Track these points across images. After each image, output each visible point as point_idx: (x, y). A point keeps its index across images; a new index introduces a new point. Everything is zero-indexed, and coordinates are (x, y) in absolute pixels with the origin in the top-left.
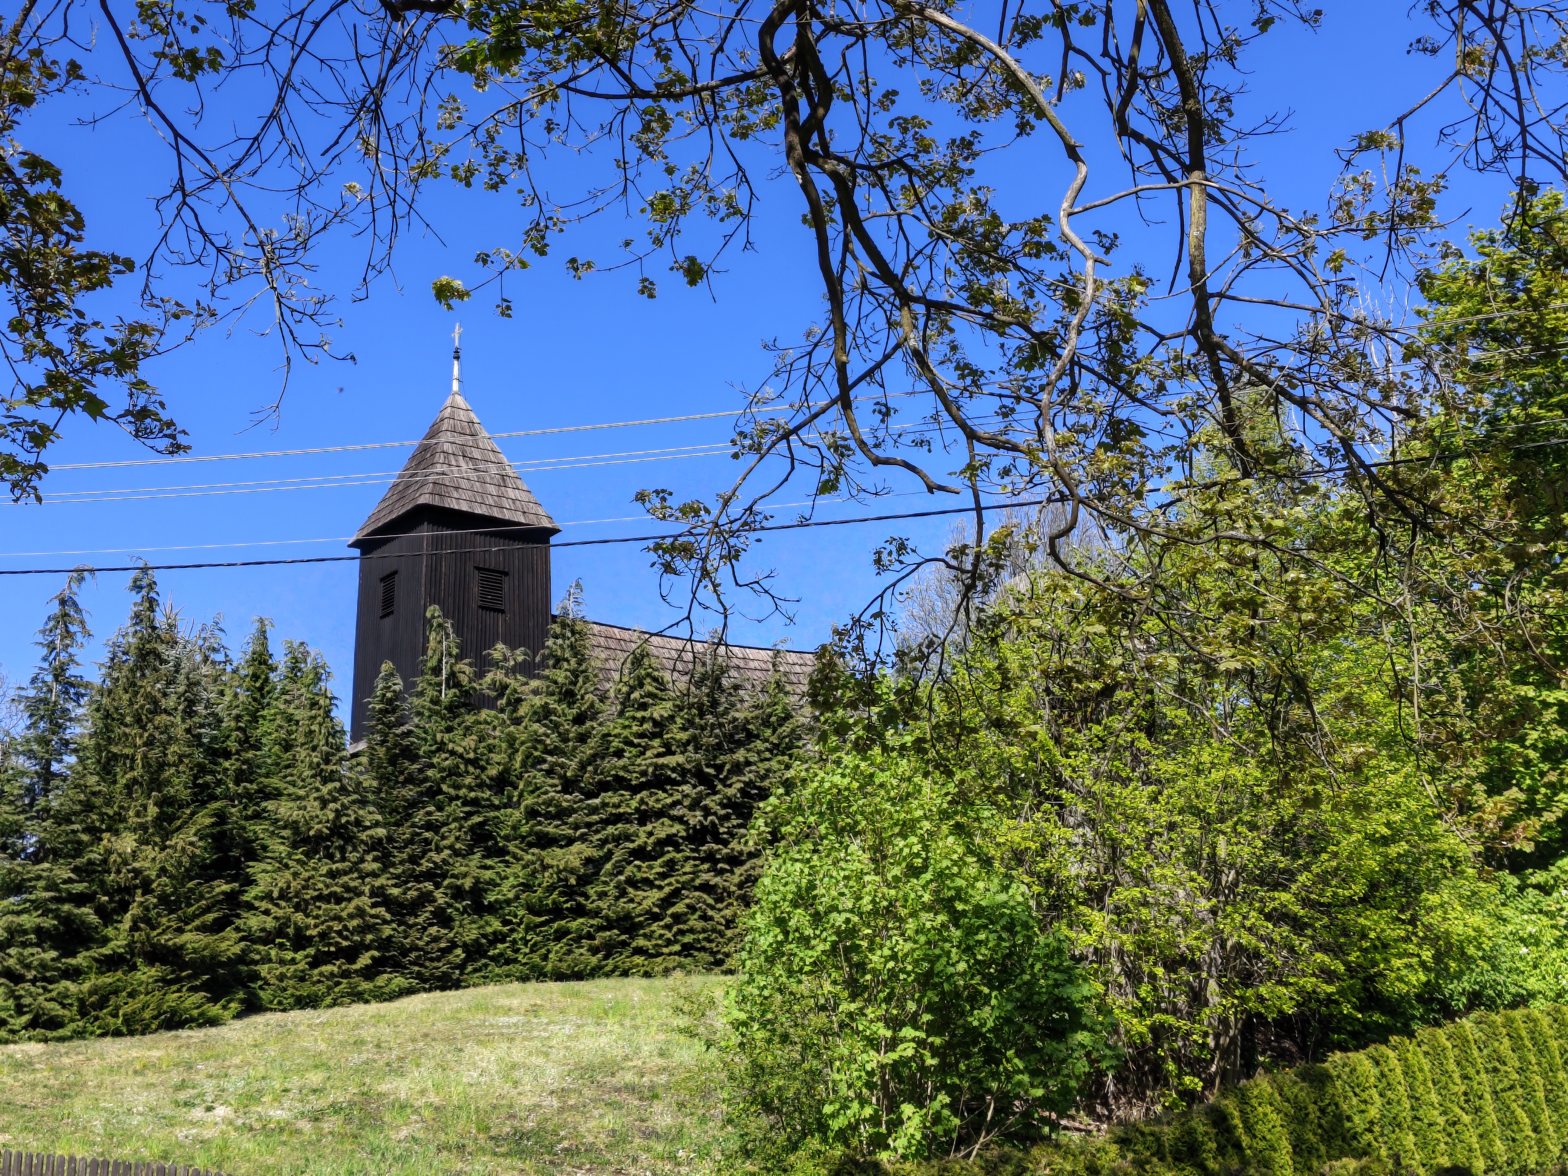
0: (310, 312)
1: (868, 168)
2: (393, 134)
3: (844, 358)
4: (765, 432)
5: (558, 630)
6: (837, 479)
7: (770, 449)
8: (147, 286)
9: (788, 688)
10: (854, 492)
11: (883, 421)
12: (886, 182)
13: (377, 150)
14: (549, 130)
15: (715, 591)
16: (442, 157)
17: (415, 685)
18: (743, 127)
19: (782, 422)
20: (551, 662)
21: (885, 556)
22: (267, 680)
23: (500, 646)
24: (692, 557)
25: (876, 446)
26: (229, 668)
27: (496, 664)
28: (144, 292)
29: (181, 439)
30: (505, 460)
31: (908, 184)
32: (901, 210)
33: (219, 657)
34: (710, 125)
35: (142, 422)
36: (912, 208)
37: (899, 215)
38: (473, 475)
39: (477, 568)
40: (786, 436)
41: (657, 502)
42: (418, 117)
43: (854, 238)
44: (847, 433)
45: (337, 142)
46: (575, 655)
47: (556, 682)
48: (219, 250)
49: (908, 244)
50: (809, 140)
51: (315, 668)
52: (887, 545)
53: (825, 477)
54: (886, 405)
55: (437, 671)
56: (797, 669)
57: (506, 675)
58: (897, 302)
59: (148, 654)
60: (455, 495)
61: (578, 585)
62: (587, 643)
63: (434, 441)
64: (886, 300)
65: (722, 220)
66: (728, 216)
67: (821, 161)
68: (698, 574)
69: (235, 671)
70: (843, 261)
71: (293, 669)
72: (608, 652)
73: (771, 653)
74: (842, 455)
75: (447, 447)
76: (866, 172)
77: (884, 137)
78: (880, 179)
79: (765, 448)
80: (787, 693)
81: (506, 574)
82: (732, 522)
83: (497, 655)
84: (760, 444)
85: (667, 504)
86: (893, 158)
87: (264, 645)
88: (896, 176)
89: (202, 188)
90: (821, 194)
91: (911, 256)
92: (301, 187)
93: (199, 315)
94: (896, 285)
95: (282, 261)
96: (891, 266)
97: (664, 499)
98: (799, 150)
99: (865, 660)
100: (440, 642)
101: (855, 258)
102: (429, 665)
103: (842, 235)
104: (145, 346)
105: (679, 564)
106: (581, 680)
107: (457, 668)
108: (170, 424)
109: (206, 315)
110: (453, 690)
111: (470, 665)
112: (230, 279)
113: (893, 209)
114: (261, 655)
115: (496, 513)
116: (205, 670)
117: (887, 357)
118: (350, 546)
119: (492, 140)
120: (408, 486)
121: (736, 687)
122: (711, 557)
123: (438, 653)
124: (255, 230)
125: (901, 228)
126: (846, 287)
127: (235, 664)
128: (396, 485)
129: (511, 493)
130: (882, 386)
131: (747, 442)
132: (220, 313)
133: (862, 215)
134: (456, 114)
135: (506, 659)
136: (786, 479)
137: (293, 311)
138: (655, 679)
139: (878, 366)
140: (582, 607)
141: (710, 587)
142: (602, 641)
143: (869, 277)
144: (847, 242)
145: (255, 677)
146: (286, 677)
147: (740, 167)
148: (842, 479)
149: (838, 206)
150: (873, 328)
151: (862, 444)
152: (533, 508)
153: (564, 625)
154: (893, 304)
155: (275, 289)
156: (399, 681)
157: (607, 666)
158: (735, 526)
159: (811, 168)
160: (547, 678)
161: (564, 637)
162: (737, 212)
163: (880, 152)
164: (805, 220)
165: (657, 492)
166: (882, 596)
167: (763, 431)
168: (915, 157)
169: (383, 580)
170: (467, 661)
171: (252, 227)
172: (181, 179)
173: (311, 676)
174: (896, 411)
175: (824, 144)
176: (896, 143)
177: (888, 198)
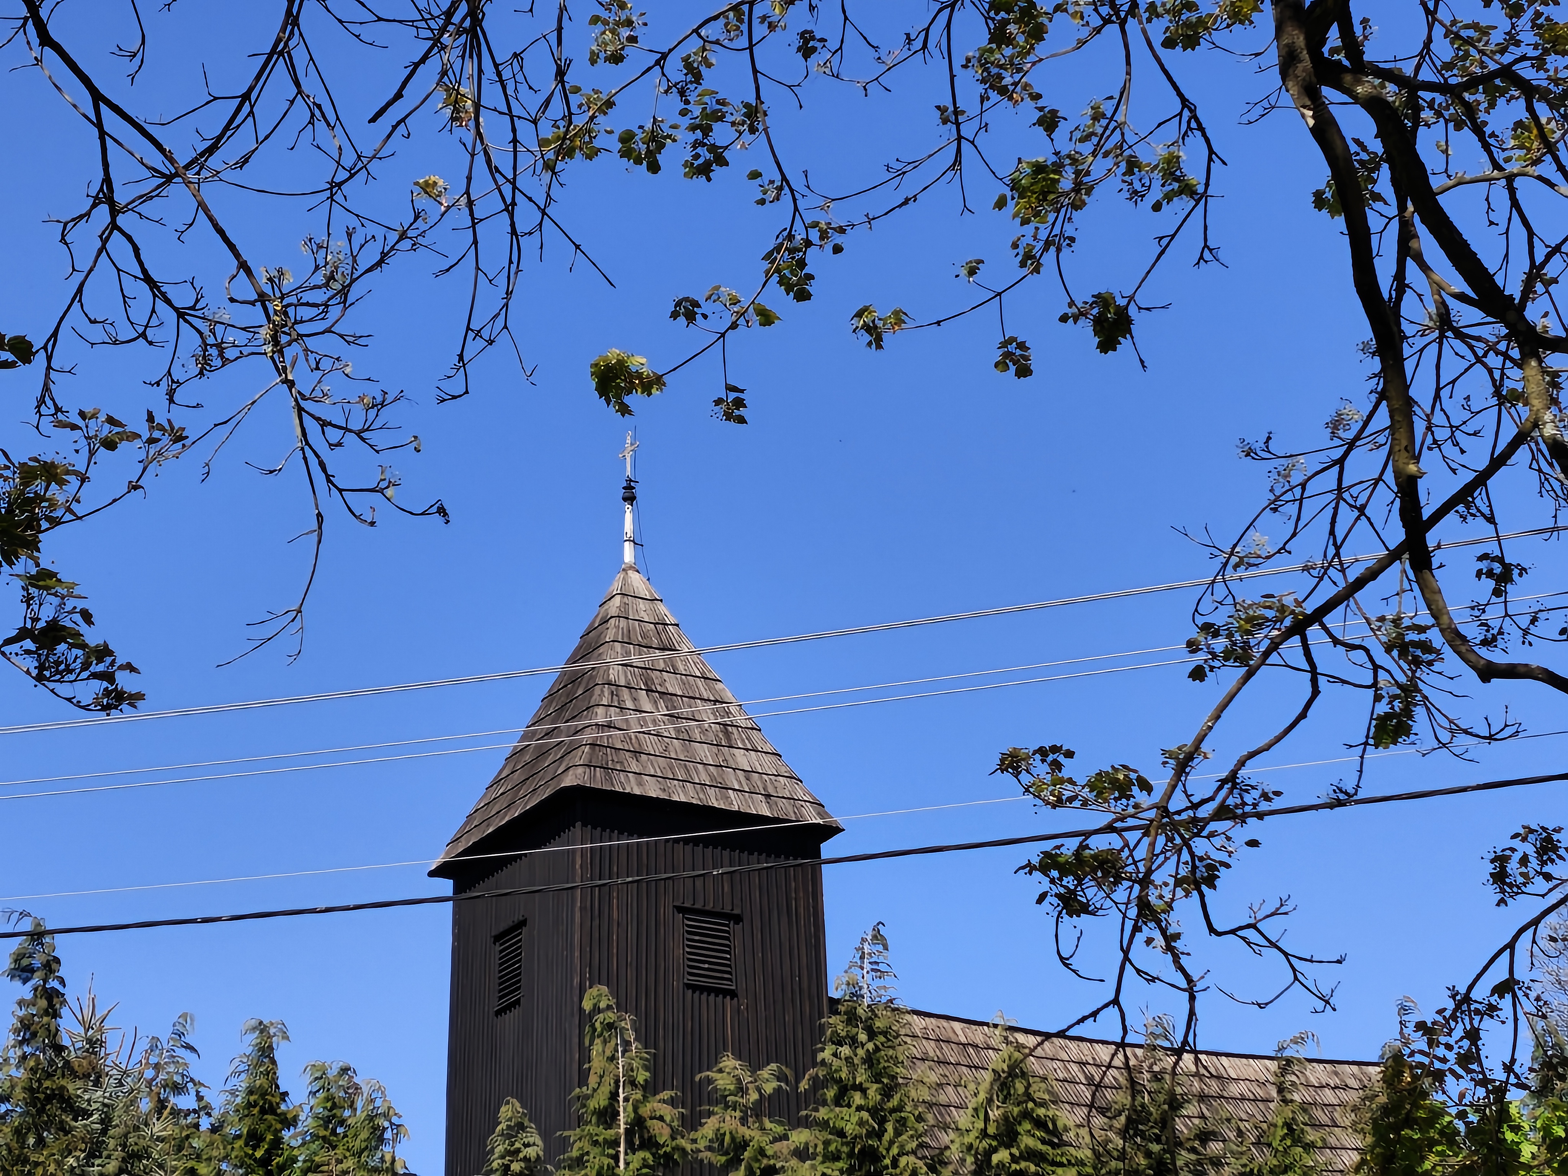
0: (356, 425)
1: (1442, 88)
2: (507, 74)
3: (1412, 468)
4: (1256, 623)
5: (842, 1030)
6: (1407, 712)
7: (1266, 654)
8: (46, 388)
9: (1312, 1136)
10: (1445, 737)
11: (1497, 593)
12: (1482, 116)
13: (477, 106)
14: (807, 51)
15: (1170, 948)
16: (601, 118)
17: (565, 1145)
18: (1187, 25)
19: (1288, 601)
20: (830, 1093)
21: (1513, 866)
22: (277, 1142)
23: (729, 1062)
24: (1118, 880)
25: (1485, 643)
26: (205, 1123)
27: (722, 1100)
28: (41, 402)
29: (125, 681)
30: (729, 695)
31: (1524, 116)
32: (1513, 168)
33: (186, 1102)
34: (1123, 24)
35: (52, 649)
36: (1536, 162)
37: (1510, 179)
38: (668, 729)
39: (680, 909)
40: (1299, 627)
41: (1041, 769)
42: (553, 38)
43: (1421, 229)
44: (1425, 617)
45: (399, 95)
46: (877, 1078)
47: (841, 1134)
48: (181, 314)
49: (1531, 234)
50: (1324, 41)
51: (371, 1118)
52: (1516, 843)
53: (1383, 708)
54: (1501, 560)
55: (608, 1116)
56: (1329, 1096)
57: (744, 1121)
58: (1515, 353)
59: (49, 1099)
60: (634, 767)
61: (878, 937)
62: (901, 1053)
63: (590, 664)
64: (1492, 348)
65: (1157, 207)
66: (1169, 197)
67: (1348, 78)
68: (1133, 912)
69: (214, 1130)
70: (1400, 276)
71: (327, 1121)
72: (942, 1070)
73: (1273, 1066)
74: (1416, 662)
75: (616, 674)
76: (1439, 98)
77: (1475, 26)
78: (1470, 110)
79: (1257, 653)
80: (1309, 1147)
81: (738, 919)
82: (1195, 806)
83: (723, 1082)
84: (1246, 647)
85: (1065, 774)
86: (1493, 66)
87: (271, 1075)
88: (1501, 102)
89: (146, 198)
90: (1354, 148)
91: (1539, 259)
92: (335, 186)
93: (152, 441)
94: (1511, 316)
95: (301, 329)
96: (1499, 280)
97: (1057, 766)
98: (1306, 62)
99: (1484, 1082)
100: (612, 1059)
101: (1425, 268)
102: (593, 1104)
103: (1395, 225)
104: (53, 505)
105: (1091, 893)
106: (890, 1127)
107: (645, 1111)
108: (103, 652)
109: (166, 439)
110: (641, 1154)
111: (672, 1102)
112: (205, 367)
113: (1496, 166)
114: (263, 1094)
115: (714, 800)
116: (158, 1128)
117: (1498, 462)
118: (432, 874)
119: (698, 78)
120: (542, 753)
121: (1205, 1137)
122: (1157, 877)
123: (609, 1080)
124: (249, 272)
125: (1515, 204)
126: (1408, 329)
127: (216, 1113)
128: (517, 753)
129: (742, 759)
130: (1491, 520)
131: (1220, 644)
132: (192, 434)
133: (1436, 183)
134: (625, 33)
135: (741, 1090)
136: (1303, 715)
137: (324, 424)
138: (1040, 1124)
139: (1482, 479)
140: (888, 981)
141: (1160, 941)
142: (930, 1048)
143: (1452, 303)
144: (1406, 235)
145: (254, 1138)
146: (315, 1137)
147: (1185, 102)
148: (1419, 712)
149: (1385, 167)
150: (1466, 407)
151: (1456, 639)
152: (785, 787)
153: (852, 1018)
154: (1506, 356)
155: (291, 384)
156: (536, 1139)
157: (942, 1099)
158: (1204, 812)
159: (1328, 93)
160: (824, 1125)
161: (854, 1042)
162: (1187, 190)
163: (1467, 55)
164: (1319, 201)
165: (1043, 752)
166: (1511, 946)
167: (1250, 620)
168: (1539, 63)
169: (497, 938)
170: (666, 1095)
171: (243, 266)
172: (107, 180)
173: (364, 1135)
174: (1523, 570)
175: (1352, 46)
176: (1497, 37)
177: (1486, 147)
